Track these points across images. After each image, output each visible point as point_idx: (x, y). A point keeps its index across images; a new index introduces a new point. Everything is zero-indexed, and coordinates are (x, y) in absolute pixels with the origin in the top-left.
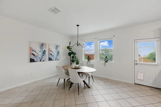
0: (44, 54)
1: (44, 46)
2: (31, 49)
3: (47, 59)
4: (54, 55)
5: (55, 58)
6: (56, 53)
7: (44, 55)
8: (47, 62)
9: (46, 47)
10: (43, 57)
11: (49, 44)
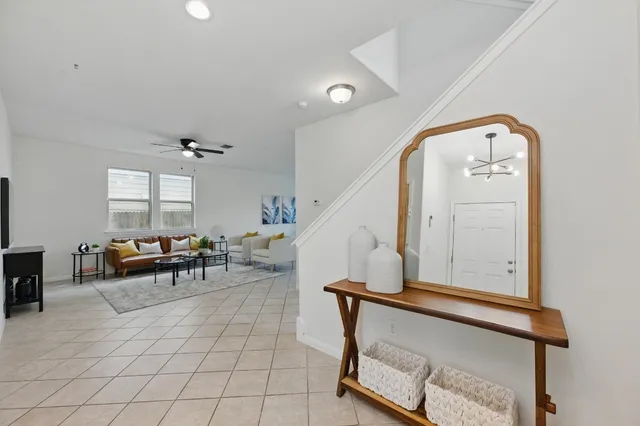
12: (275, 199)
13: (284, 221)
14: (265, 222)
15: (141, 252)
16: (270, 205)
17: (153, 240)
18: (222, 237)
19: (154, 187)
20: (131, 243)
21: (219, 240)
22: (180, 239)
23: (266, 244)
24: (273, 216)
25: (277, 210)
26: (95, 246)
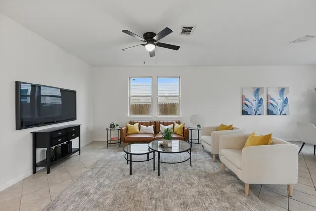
0: (261, 103)
1: (259, 92)
2: (243, 98)
3: (265, 111)
4: (277, 105)
5: (279, 112)
6: (280, 103)
7: (259, 106)
8: (265, 117)
9: (262, 92)
10: (259, 108)
11: (267, 88)
12: (257, 91)
13: (269, 112)
14: (245, 113)
15: (141, 132)
16: (251, 97)
17: (150, 124)
18: (199, 125)
21: (196, 127)
22: (167, 124)
23: (241, 144)
24: (255, 107)
25: (260, 102)
26: (117, 125)
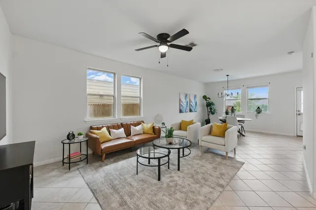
2: (180, 100)
3: (189, 110)
4: (193, 106)
5: (194, 110)
7: (187, 107)
9: (188, 97)
11: (190, 94)
12: (186, 95)
14: (181, 111)
15: (113, 137)
16: (183, 100)
17: (119, 127)
18: (163, 123)
19: (118, 86)
20: (104, 129)
22: (136, 125)
24: (185, 108)
25: (187, 103)
26: (80, 134)
